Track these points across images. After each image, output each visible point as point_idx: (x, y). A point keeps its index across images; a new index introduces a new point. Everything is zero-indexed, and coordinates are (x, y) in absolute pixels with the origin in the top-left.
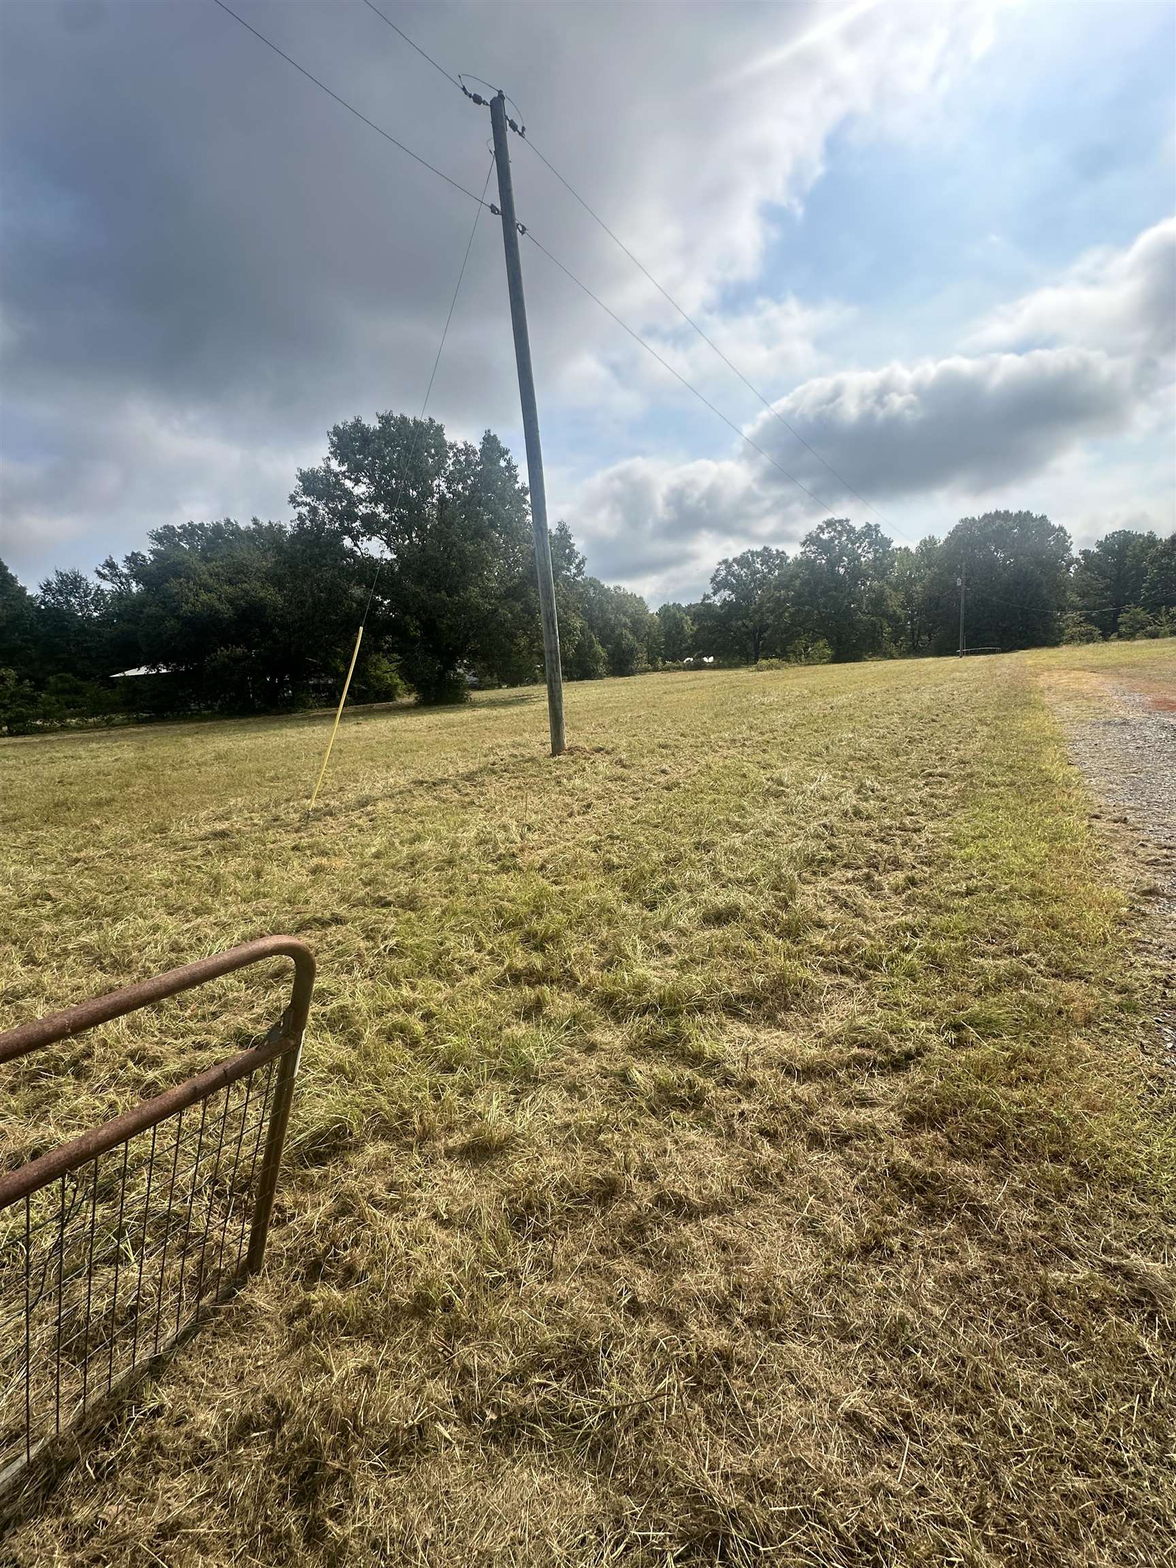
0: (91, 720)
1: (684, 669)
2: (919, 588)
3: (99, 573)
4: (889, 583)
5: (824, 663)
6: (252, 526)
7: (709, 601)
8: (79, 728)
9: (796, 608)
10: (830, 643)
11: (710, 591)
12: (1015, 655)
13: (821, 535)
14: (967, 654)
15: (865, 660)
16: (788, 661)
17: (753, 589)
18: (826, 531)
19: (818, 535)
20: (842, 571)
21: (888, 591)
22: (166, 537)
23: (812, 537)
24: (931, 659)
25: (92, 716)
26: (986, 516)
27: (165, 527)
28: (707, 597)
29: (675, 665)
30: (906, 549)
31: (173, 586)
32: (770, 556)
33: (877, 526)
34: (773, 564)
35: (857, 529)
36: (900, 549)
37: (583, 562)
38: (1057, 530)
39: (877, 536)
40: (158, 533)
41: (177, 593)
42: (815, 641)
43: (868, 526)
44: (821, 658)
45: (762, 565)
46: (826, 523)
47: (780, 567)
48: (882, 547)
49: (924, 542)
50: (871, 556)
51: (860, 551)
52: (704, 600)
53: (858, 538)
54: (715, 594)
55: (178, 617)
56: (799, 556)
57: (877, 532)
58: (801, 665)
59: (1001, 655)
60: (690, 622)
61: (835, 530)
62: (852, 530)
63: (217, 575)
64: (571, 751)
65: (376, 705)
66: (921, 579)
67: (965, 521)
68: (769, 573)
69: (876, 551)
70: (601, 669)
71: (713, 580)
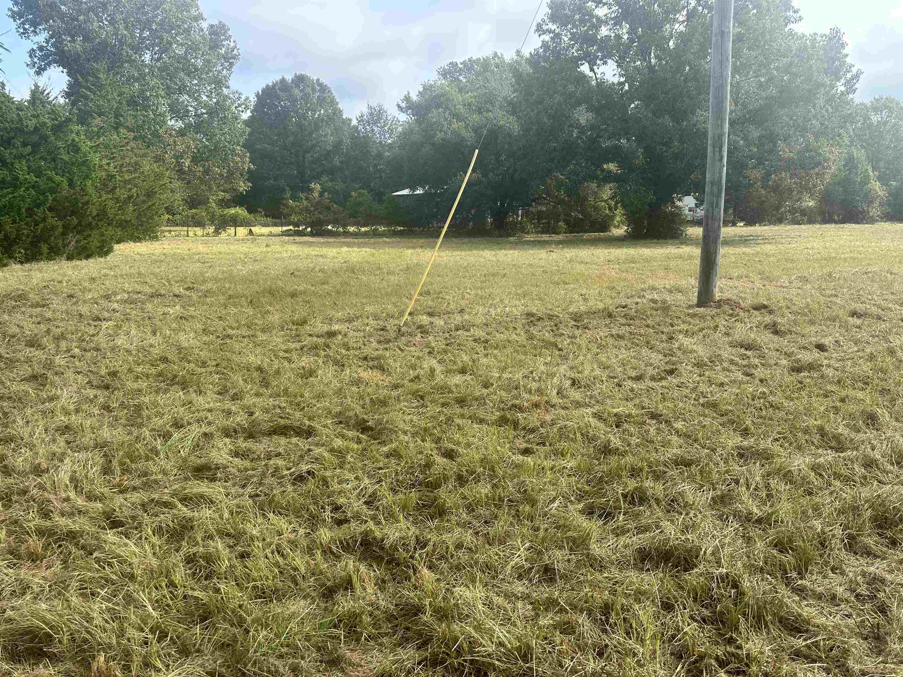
0: (363, 229)
3: (399, 106)
6: (515, 58)
8: (355, 235)
22: (450, 72)
25: (364, 226)
27: (450, 63)
31: (434, 115)
37: (857, 77)
40: (444, 70)
41: (435, 123)
55: (433, 144)
63: (470, 105)
64: (719, 304)
65: (586, 236)
70: (875, 211)
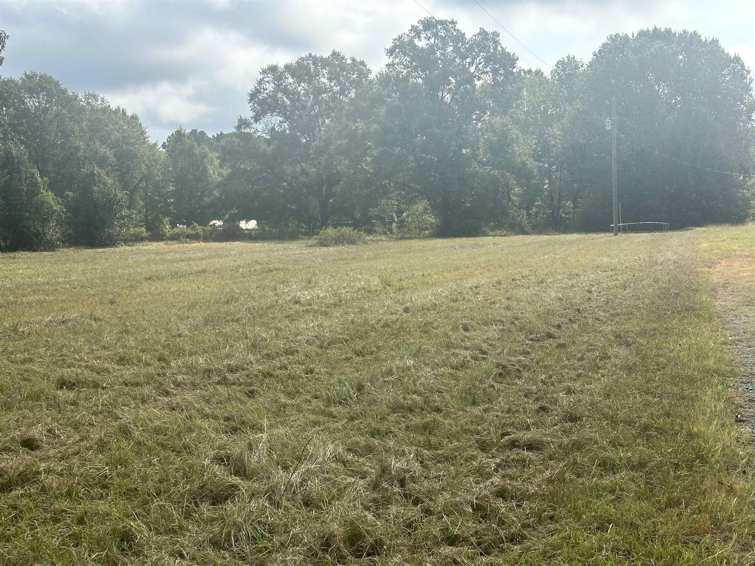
1: (206, 239)
2: (556, 131)
4: (516, 121)
5: (426, 237)
7: (247, 130)
9: (381, 149)
10: (435, 207)
11: (248, 114)
12: (687, 234)
13: (416, 41)
14: (625, 230)
15: (486, 234)
16: (370, 232)
17: (316, 116)
18: (423, 35)
19: (411, 42)
20: (448, 97)
21: (515, 132)
23: (402, 43)
24: (575, 236)
26: (642, 34)
28: (243, 123)
29: (189, 231)
30: (539, 73)
32: (343, 67)
33: (496, 34)
34: (347, 79)
35: (468, 36)
36: (530, 71)
38: (732, 61)
39: (495, 49)
42: (411, 201)
43: (483, 33)
44: (421, 229)
45: (330, 80)
46: (422, 22)
47: (356, 84)
48: (503, 66)
49: (561, 64)
50: (488, 78)
51: (472, 69)
52: (239, 127)
53: (470, 49)
54: (257, 119)
56: (385, 69)
57: (496, 43)
58: (390, 239)
59: (670, 233)
60: (217, 162)
61: (436, 35)
62: (461, 36)
66: (560, 117)
67: (614, 38)
68: (342, 92)
69: (495, 72)
71: (253, 96)
